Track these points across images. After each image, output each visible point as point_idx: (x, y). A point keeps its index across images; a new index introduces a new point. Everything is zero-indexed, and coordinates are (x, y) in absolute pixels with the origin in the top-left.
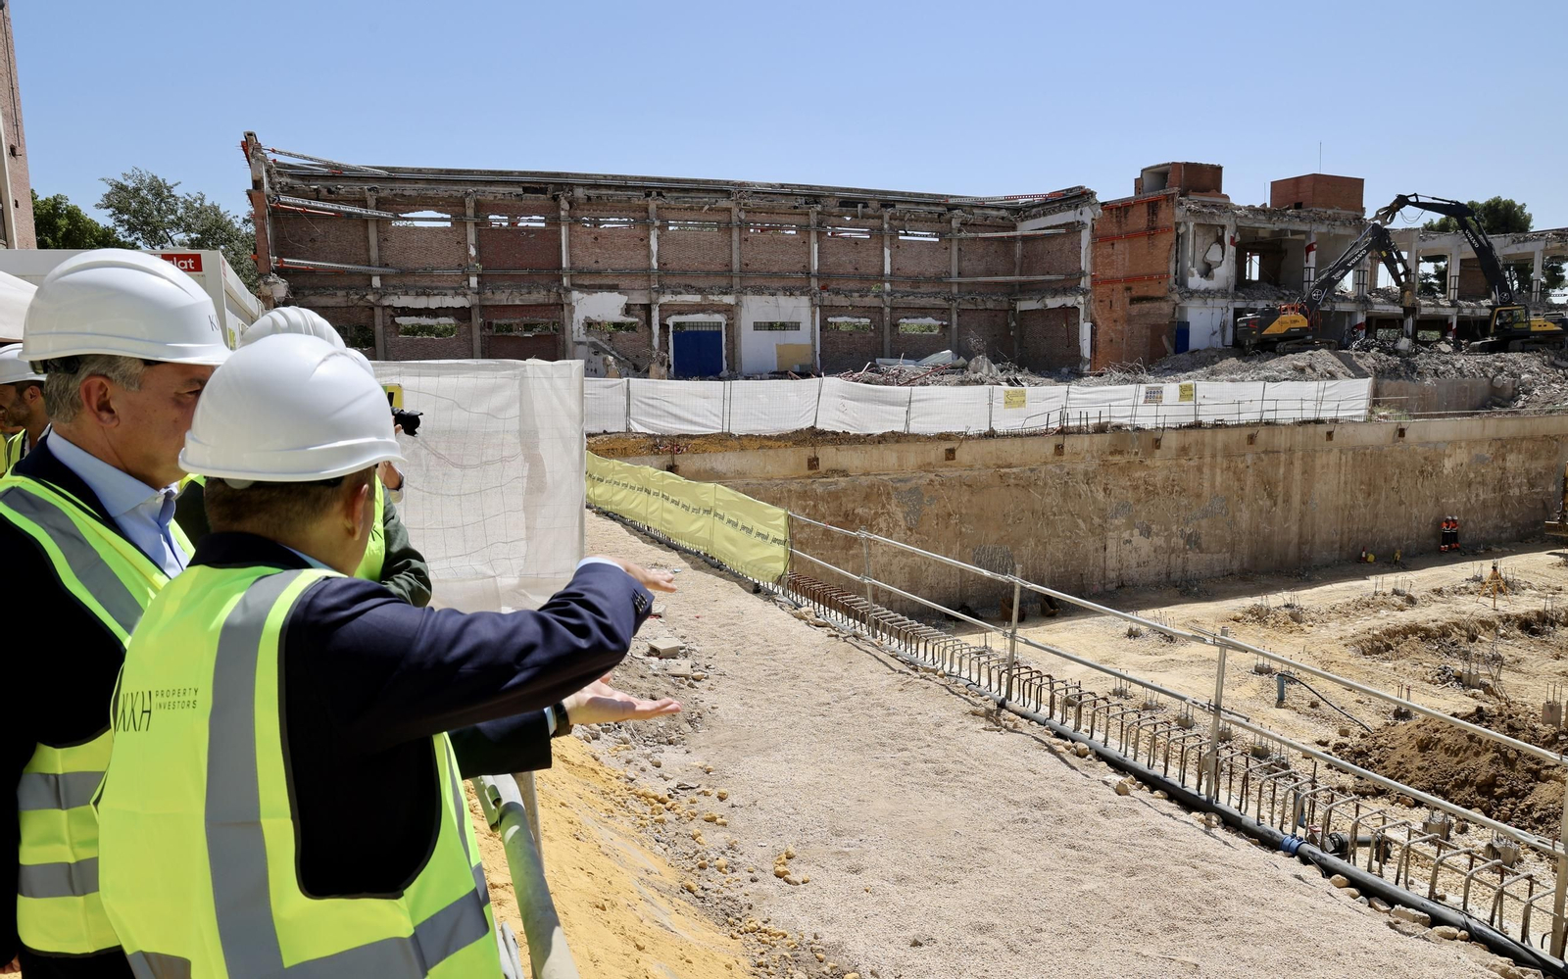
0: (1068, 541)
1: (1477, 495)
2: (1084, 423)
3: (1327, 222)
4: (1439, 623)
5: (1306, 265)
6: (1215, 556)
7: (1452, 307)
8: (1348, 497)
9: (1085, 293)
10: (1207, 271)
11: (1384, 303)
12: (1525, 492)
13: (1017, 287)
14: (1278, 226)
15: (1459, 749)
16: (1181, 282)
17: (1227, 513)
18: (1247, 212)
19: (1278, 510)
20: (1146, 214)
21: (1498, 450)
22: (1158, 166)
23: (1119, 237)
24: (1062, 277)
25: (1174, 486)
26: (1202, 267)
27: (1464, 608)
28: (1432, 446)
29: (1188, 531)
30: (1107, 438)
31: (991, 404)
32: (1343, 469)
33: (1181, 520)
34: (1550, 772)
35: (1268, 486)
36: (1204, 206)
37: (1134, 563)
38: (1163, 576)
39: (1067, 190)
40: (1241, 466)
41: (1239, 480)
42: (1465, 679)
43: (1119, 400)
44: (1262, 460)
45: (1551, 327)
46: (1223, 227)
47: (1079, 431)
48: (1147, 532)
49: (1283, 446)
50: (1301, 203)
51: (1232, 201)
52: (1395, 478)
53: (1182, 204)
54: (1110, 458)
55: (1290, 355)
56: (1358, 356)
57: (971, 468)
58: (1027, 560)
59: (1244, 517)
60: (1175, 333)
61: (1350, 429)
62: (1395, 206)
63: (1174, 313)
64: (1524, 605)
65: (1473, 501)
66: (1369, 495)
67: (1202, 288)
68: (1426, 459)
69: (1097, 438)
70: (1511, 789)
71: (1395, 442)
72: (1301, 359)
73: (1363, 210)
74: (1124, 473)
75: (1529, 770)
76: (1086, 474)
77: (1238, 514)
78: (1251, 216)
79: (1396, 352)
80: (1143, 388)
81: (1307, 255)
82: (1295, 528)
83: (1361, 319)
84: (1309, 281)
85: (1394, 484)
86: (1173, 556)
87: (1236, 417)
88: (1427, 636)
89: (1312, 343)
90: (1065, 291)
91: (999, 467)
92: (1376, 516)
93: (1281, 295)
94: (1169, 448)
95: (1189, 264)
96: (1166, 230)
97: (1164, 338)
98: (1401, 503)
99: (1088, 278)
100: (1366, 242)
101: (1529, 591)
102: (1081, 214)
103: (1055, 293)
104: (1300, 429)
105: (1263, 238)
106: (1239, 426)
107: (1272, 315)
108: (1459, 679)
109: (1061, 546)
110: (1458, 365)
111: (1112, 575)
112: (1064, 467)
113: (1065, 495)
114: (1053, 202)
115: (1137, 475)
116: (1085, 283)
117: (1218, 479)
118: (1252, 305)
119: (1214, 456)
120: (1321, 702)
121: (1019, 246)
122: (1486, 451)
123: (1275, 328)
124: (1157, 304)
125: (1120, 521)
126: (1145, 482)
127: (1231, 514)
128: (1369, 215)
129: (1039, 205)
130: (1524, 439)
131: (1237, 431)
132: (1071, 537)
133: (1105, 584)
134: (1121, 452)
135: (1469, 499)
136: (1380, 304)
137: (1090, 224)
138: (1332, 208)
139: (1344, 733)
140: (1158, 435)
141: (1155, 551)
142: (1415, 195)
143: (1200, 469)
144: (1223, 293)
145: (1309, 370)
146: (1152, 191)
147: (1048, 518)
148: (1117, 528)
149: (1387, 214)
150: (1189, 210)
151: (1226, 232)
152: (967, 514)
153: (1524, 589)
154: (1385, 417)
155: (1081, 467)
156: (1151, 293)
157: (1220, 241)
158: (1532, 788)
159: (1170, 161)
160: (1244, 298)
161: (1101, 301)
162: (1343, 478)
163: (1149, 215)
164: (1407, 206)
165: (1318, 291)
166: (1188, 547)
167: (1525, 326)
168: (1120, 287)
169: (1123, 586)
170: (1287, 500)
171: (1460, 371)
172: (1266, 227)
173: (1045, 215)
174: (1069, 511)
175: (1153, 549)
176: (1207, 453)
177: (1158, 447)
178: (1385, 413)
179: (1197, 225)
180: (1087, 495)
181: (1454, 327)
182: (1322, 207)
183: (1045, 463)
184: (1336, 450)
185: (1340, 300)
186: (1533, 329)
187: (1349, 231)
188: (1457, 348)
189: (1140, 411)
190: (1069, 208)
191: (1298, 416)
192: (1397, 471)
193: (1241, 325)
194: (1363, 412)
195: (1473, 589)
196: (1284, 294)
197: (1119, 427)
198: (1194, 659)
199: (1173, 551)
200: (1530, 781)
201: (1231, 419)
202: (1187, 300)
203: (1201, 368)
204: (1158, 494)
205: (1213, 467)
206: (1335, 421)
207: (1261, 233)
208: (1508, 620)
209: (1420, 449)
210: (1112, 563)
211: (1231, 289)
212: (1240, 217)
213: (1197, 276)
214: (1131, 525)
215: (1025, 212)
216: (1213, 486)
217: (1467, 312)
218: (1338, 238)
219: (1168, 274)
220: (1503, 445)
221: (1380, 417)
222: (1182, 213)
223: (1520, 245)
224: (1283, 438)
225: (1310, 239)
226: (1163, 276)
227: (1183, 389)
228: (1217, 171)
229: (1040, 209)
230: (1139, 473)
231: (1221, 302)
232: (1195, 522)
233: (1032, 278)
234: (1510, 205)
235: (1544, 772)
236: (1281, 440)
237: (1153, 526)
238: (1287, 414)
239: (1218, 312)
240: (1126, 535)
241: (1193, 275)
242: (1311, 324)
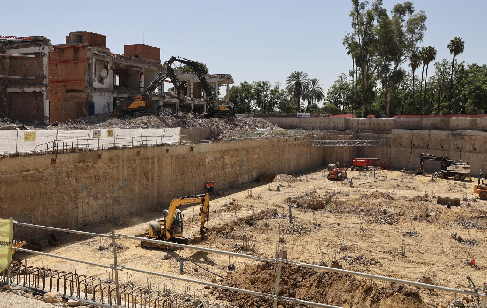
0: (59, 206)
1: (217, 172)
2: (65, 148)
3: (148, 64)
4: (221, 225)
5: (140, 81)
6: (126, 206)
7: (192, 100)
8: (175, 176)
9: (46, 86)
10: (101, 80)
11: (169, 98)
12: (231, 170)
13: (7, 81)
14: (129, 64)
15: (267, 280)
16: (91, 84)
17: (130, 186)
18: (117, 57)
19: (150, 184)
20: (73, 53)
21: (222, 155)
22: (78, 32)
23: (60, 62)
24: (34, 78)
25: (107, 176)
26: (99, 78)
27: (226, 218)
28: (201, 154)
29: (114, 196)
30: (76, 155)
31: (16, 139)
32: (172, 164)
33: (111, 191)
34: (301, 283)
35: (145, 173)
36: (100, 52)
37: (90, 213)
38: (104, 218)
39: (35, 37)
40: (134, 165)
41: (134, 171)
42: (245, 248)
43: (82, 137)
44: (143, 162)
45: (226, 109)
46: (107, 62)
47: (63, 152)
48: (96, 198)
49: (150, 156)
50: (137, 55)
51: (111, 51)
52: (190, 167)
53: (90, 50)
54: (78, 164)
55: (140, 118)
56: (165, 118)
57: (6, 173)
58: (38, 218)
59: (137, 187)
60: (88, 107)
61: (174, 148)
62: (171, 60)
63: (88, 98)
64: (245, 214)
65: (215, 175)
66: (182, 175)
67: (99, 87)
68: (200, 159)
69: (72, 155)
70: (289, 293)
71: (190, 153)
72: (145, 119)
73: (160, 61)
74: (85, 171)
75: (293, 284)
76: (67, 172)
77: (134, 187)
78: (119, 58)
79: (178, 117)
80: (92, 131)
81: (141, 77)
82: (156, 191)
83: (161, 103)
84: (142, 87)
85: (190, 170)
86: (108, 208)
87: (131, 144)
88: (219, 231)
89: (147, 113)
90: (35, 85)
91: (22, 171)
92: (185, 183)
93: (132, 92)
94: (105, 158)
95: (94, 76)
96: (83, 61)
97: (84, 108)
98: (193, 177)
99: (47, 80)
100: (166, 73)
101: (243, 208)
102: (43, 49)
103: (29, 85)
104: (156, 148)
105: (122, 68)
106: (133, 148)
107: (131, 100)
108: (242, 248)
109: (56, 209)
110: (200, 123)
111: (81, 220)
112: (56, 170)
113: (57, 184)
114: (27, 42)
115: (91, 172)
116: (45, 81)
117: (126, 171)
118: (120, 96)
119: (123, 161)
120: (198, 268)
121: (7, 62)
122: (218, 155)
123: (133, 106)
124: (79, 94)
125: (83, 194)
126: (95, 174)
127: (131, 186)
128: (162, 63)
129: (19, 42)
130: (229, 150)
131: (132, 151)
132: (60, 204)
133: (77, 225)
134: (83, 161)
135: (214, 174)
136: (167, 98)
137: (48, 54)
138: (149, 59)
139: (214, 281)
140: (100, 153)
141: (100, 207)
142: (178, 57)
143: (118, 167)
144: (108, 90)
145: (149, 124)
146: (75, 43)
147: (49, 196)
148: (83, 197)
149: (169, 63)
150: (93, 53)
151: (109, 64)
152: (4, 197)
153: (241, 207)
154: (186, 143)
155: (64, 169)
156: (76, 88)
157: (106, 68)
158: (296, 292)
159: (84, 31)
160: (117, 93)
161: (51, 91)
162: (172, 168)
163: (74, 53)
164: (176, 61)
165: (149, 91)
166: (114, 203)
167: (217, 108)
168: (60, 85)
169: (86, 225)
170: (153, 179)
171: (200, 124)
172: (124, 63)
173: (22, 47)
174: (59, 191)
175: (99, 206)
176: (121, 160)
177: (100, 158)
178: (185, 141)
179: (96, 60)
180: (68, 183)
181: (193, 108)
182: (145, 58)
183: (47, 168)
184: (170, 157)
185: (154, 96)
186: (221, 110)
187: (156, 68)
188: (195, 116)
189: (91, 142)
190: (36, 46)
191: (155, 143)
192: (191, 164)
193: (118, 104)
194: (178, 141)
195: (225, 209)
196: (133, 92)
197: (81, 150)
198: (135, 257)
199: (108, 205)
200: (294, 289)
201: (130, 145)
202: (94, 93)
203: (103, 122)
204: (100, 180)
205: (123, 167)
206: (168, 145)
207: (122, 66)
208: (242, 221)
209: (198, 155)
210: (81, 215)
211: (112, 89)
212: (114, 58)
213: (97, 82)
214: (88, 196)
215: (11, 45)
216: (123, 174)
217: (196, 102)
218: (152, 71)
219: (85, 80)
220: (223, 153)
221: (184, 143)
222: (90, 53)
223: (211, 79)
224: (150, 152)
225: (142, 71)
226: (83, 81)
227: (109, 132)
228: (104, 38)
229: (20, 44)
230: (92, 171)
231: (107, 94)
232: (117, 192)
233: (17, 77)
234: (202, 64)
235: (298, 284)
236: (150, 153)
237: (99, 195)
238: (151, 142)
239: (106, 98)
240: (87, 201)
241: (95, 82)
242: (147, 105)
